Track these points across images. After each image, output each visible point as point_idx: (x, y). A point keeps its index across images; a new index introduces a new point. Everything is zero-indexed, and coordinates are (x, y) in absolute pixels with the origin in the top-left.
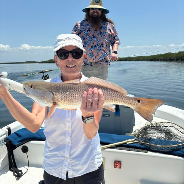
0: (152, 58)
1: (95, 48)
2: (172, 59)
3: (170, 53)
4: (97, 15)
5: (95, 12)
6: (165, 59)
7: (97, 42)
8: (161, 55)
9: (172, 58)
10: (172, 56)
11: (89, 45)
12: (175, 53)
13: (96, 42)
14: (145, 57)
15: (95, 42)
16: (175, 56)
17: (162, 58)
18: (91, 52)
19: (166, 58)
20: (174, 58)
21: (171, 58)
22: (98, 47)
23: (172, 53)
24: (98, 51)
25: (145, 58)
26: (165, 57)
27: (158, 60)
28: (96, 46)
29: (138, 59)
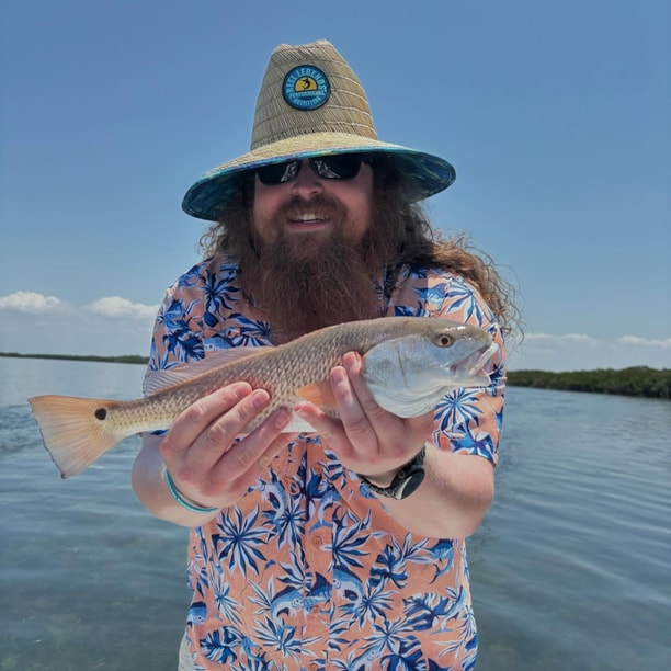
0: (577, 383)
1: (320, 598)
2: (653, 392)
3: (646, 367)
4: (324, 229)
5: (296, 202)
6: (629, 390)
7: (336, 549)
8: (609, 374)
9: (654, 389)
10: (654, 381)
11: (261, 564)
12: (665, 371)
13: (326, 548)
14: (551, 375)
15: (318, 542)
16: (664, 381)
17: (614, 384)
18: (277, 622)
19: (631, 386)
20: (661, 390)
21: (651, 387)
22: (340, 586)
23: (653, 371)
24: (341, 620)
25: (553, 381)
26: (627, 383)
27: (600, 391)
28: (321, 585)
29: (525, 381)
